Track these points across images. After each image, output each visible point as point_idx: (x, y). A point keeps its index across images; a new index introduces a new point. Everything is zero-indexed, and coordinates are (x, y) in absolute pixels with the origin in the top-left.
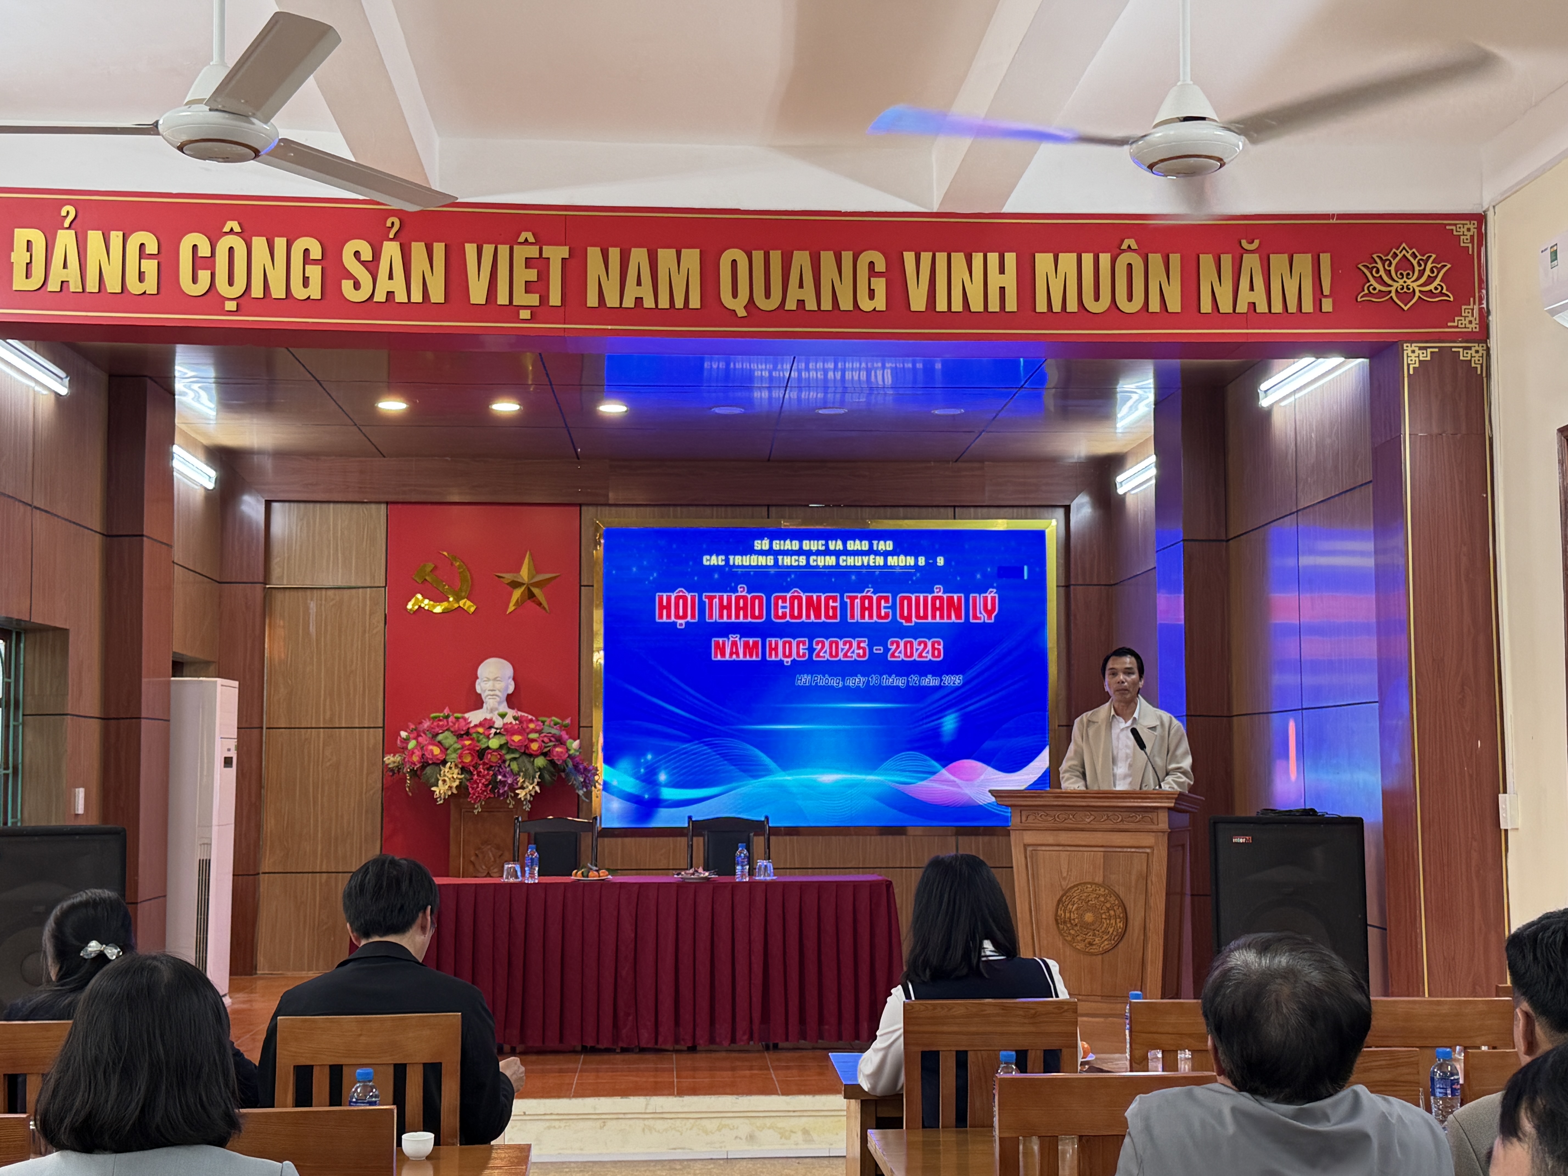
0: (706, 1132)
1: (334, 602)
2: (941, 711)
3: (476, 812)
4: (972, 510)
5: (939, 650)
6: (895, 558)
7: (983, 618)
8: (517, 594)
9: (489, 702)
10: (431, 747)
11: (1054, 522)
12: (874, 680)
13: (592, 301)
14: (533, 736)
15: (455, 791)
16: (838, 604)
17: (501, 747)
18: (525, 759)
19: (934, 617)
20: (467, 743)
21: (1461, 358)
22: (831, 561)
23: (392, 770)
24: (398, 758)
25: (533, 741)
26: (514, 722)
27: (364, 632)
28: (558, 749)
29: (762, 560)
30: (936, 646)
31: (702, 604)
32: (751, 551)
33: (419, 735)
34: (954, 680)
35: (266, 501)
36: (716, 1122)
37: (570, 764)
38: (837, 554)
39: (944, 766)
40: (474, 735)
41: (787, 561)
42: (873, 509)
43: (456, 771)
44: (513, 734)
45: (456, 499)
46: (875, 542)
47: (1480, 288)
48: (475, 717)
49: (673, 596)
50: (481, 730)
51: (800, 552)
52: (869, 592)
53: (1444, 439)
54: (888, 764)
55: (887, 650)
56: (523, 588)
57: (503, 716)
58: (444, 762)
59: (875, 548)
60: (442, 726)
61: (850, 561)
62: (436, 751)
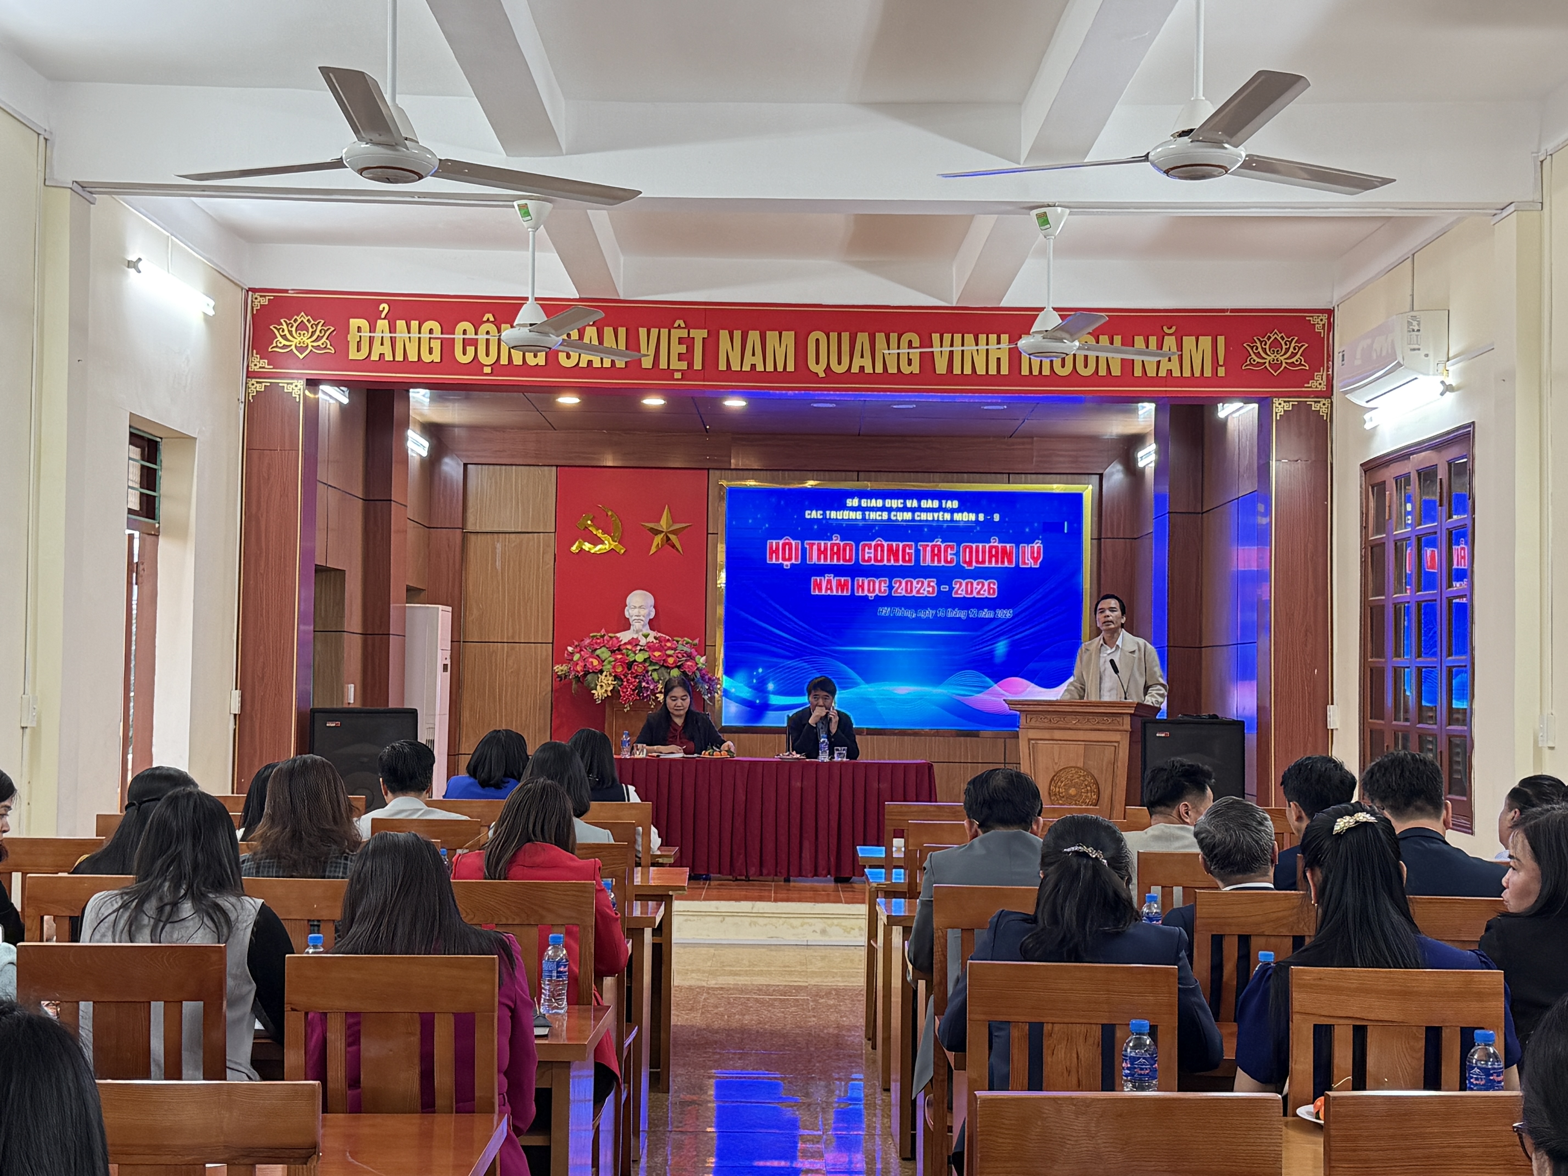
0: (793, 928)
1: (515, 543)
2: (996, 638)
3: (625, 710)
4: (1023, 476)
5: (994, 589)
6: (960, 514)
7: (1030, 563)
8: (658, 539)
9: (636, 626)
10: (591, 660)
11: (1090, 487)
12: (941, 613)
13: (722, 367)
14: (670, 652)
15: (610, 694)
16: (913, 551)
17: (645, 660)
18: (663, 670)
19: (990, 562)
20: (619, 657)
21: (1313, 408)
22: (908, 516)
23: (559, 676)
24: (565, 668)
25: (670, 656)
26: (655, 641)
27: (538, 567)
28: (689, 663)
29: (853, 515)
30: (992, 586)
31: (804, 550)
32: (843, 507)
33: (581, 650)
34: (1005, 614)
35: (463, 463)
36: (800, 920)
37: (698, 675)
38: (913, 510)
39: (996, 683)
40: (624, 651)
41: (873, 516)
42: (943, 475)
43: (611, 678)
44: (654, 651)
45: (610, 464)
46: (944, 502)
47: (1328, 361)
48: (625, 637)
49: (781, 542)
50: (629, 647)
51: (883, 509)
52: (938, 542)
54: (952, 679)
55: (952, 588)
56: (662, 535)
57: (646, 636)
58: (601, 672)
59: (944, 506)
60: (599, 643)
61: (924, 516)
62: (595, 662)
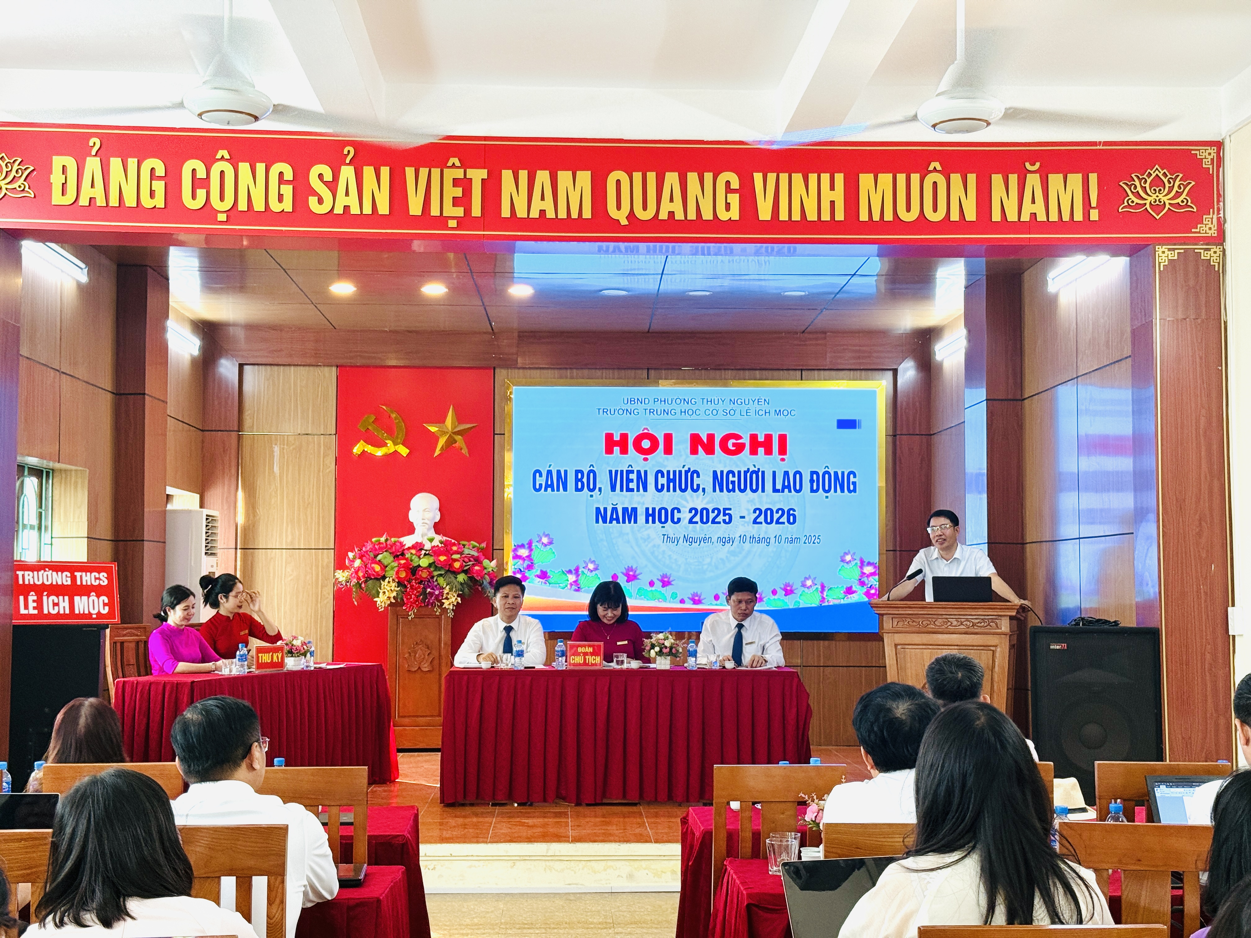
1: (294, 446)
3: (410, 618)
4: (816, 372)
8: (442, 440)
9: (420, 529)
10: (373, 565)
11: (884, 383)
14: (456, 556)
15: (394, 601)
17: (430, 565)
18: (451, 575)
20: (403, 562)
21: (1203, 257)
23: (341, 584)
24: (346, 574)
25: (455, 560)
27: (319, 471)
28: (477, 568)
33: (363, 556)
35: (240, 364)
36: (604, 863)
40: (408, 556)
42: (734, 372)
43: (394, 585)
44: (439, 555)
45: (395, 363)
47: (1218, 201)
48: (408, 541)
53: (1188, 323)
56: (447, 436)
57: (431, 540)
58: (384, 578)
60: (382, 548)
62: (377, 568)
